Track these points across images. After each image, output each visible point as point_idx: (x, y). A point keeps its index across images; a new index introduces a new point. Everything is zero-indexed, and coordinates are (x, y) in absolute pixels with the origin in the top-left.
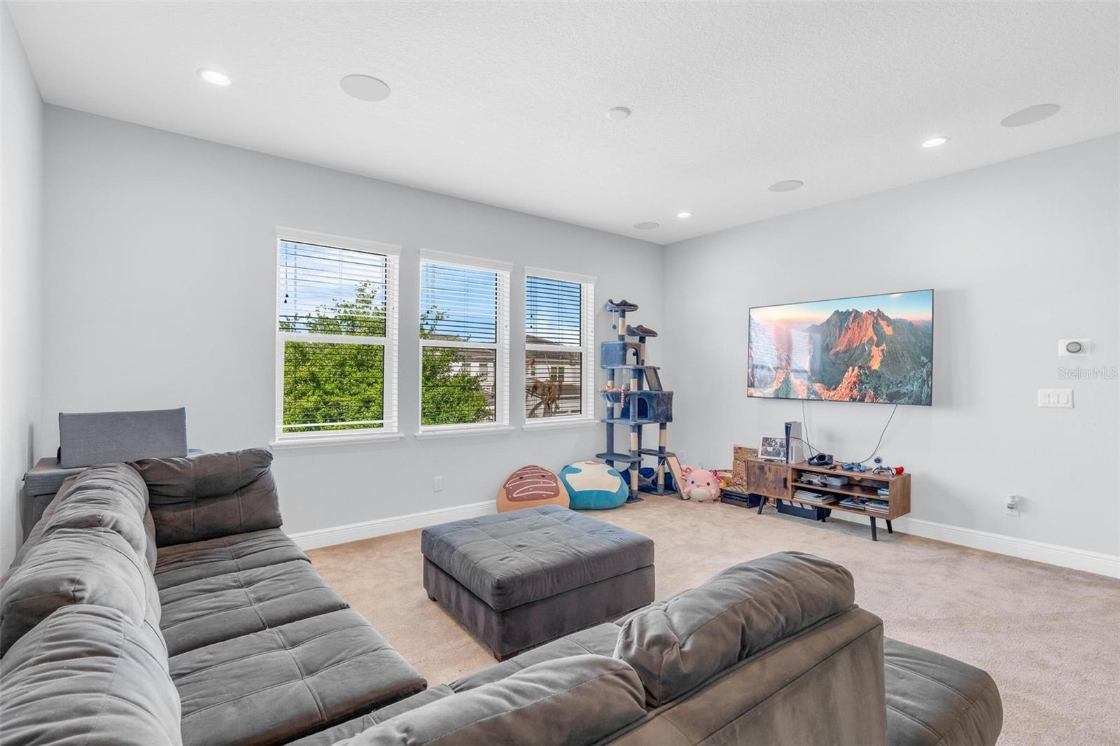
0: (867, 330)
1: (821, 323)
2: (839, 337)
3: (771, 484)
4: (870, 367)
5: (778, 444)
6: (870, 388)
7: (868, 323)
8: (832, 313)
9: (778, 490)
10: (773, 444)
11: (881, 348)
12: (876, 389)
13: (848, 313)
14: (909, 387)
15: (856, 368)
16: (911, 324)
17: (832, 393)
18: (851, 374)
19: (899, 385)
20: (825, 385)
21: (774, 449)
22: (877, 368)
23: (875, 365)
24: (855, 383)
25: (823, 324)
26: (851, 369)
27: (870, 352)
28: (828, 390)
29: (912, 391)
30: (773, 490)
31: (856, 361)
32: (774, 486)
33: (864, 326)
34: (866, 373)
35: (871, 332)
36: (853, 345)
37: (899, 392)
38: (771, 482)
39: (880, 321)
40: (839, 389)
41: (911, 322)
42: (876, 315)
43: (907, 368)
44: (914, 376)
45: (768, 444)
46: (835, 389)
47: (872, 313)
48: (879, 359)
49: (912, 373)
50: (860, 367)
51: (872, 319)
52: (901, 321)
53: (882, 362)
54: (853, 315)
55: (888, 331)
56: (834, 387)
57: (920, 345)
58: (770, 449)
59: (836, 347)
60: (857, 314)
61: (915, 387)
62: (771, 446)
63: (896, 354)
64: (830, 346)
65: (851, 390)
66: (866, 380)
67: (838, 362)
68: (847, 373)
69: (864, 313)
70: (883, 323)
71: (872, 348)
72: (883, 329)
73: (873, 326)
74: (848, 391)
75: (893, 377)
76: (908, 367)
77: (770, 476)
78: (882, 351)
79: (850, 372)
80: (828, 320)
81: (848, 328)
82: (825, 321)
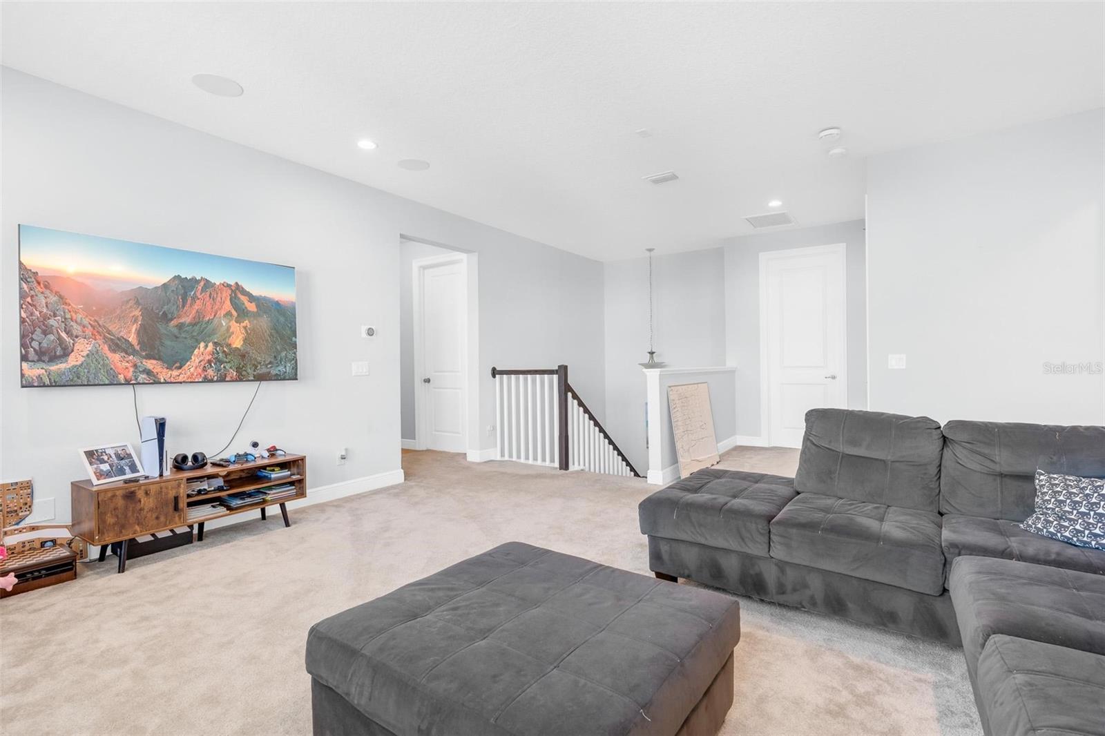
0: (222, 303)
1: (155, 286)
2: (183, 306)
3: (149, 515)
4: (230, 345)
5: (114, 456)
6: (231, 368)
7: (224, 295)
8: (172, 277)
9: (162, 519)
10: (106, 458)
11: (244, 324)
12: (239, 370)
13: (194, 281)
14: (281, 368)
15: (210, 345)
16: (277, 303)
17: (175, 373)
18: (203, 352)
19: (269, 366)
20: (164, 362)
21: (111, 466)
22: (239, 346)
23: (237, 343)
24: (209, 362)
25: (156, 288)
26: (202, 345)
27: (229, 328)
28: (170, 368)
29: (286, 372)
30: (155, 522)
31: (209, 336)
32: (154, 516)
33: (219, 299)
34: (224, 351)
35: (228, 306)
36: (203, 317)
37: (269, 373)
38: (151, 510)
39: (240, 295)
40: (186, 367)
41: (277, 301)
42: (233, 288)
43: (276, 349)
44: (286, 357)
45: (97, 460)
46: (180, 368)
47: (229, 286)
48: (241, 337)
49: (283, 354)
50: (216, 344)
51: (230, 292)
52: (265, 299)
53: (245, 340)
54: (202, 284)
55: (252, 307)
56: (178, 365)
57: (290, 325)
58: (105, 467)
59: (179, 317)
60: (208, 284)
61: (287, 368)
62: (103, 462)
63: (263, 334)
64: (170, 316)
65: (204, 370)
66: (225, 359)
67: (183, 335)
68: (197, 350)
69: (218, 283)
70: (244, 299)
71: (231, 324)
72: (244, 304)
73: (231, 300)
74: (200, 370)
75: (261, 358)
76: (278, 347)
77: (147, 503)
78: (245, 328)
79: (202, 349)
80: (164, 285)
81: (194, 299)
82: (160, 285)
